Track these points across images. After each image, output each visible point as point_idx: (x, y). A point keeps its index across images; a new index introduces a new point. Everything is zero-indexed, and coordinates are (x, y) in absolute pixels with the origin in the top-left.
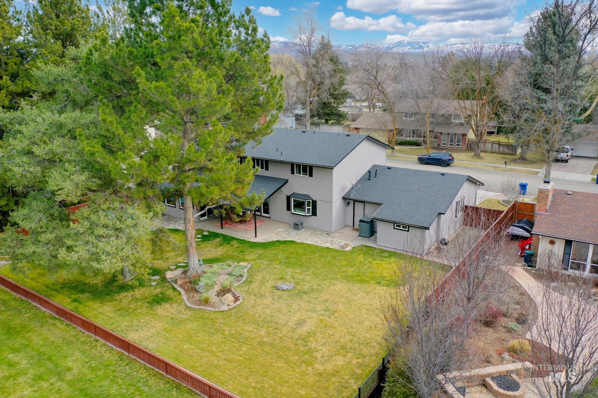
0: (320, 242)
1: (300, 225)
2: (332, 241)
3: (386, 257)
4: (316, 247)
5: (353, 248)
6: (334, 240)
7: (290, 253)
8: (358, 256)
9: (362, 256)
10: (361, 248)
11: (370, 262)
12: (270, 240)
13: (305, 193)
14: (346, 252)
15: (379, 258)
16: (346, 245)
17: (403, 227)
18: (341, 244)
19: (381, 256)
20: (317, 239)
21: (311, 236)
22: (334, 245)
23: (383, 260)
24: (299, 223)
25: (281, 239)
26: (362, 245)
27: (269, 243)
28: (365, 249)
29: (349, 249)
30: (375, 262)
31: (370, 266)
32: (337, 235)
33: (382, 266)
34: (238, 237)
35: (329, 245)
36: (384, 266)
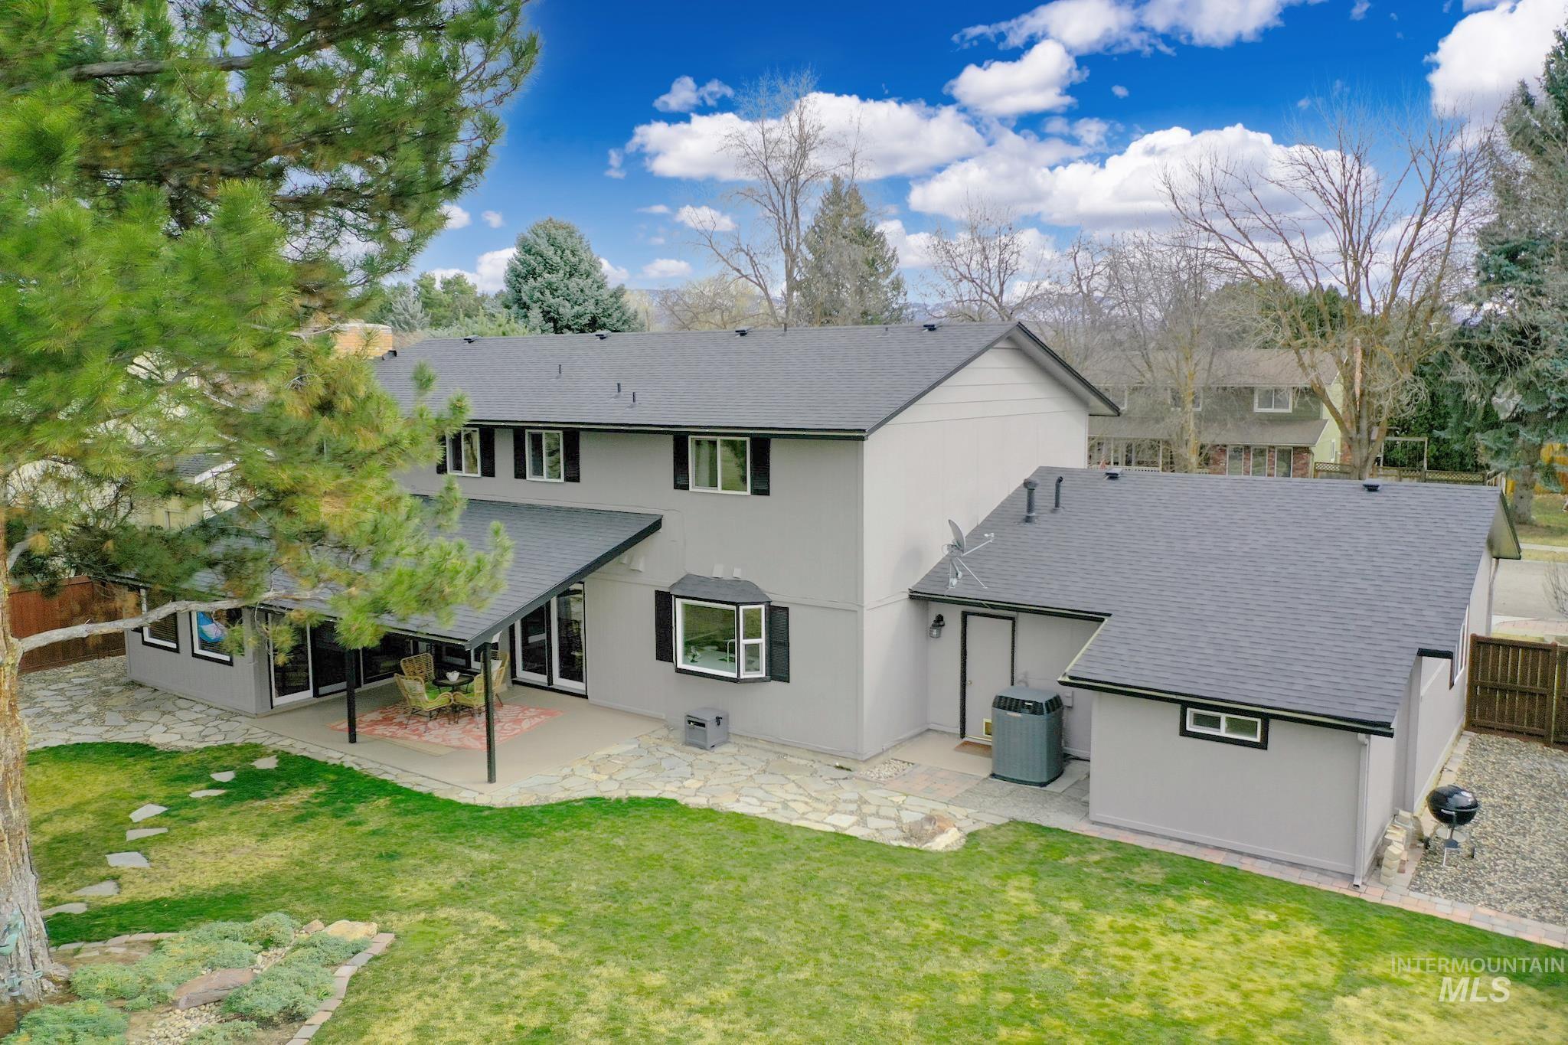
0: (801, 808)
1: (711, 726)
2: (862, 801)
3: (1154, 889)
4: (779, 832)
5: (972, 835)
6: (874, 795)
7: (640, 864)
8: (1003, 878)
9: (1026, 881)
10: (1011, 837)
11: (1074, 920)
12: (557, 795)
13: (737, 573)
14: (933, 860)
15: (1119, 892)
16: (935, 823)
17: (1233, 725)
18: (909, 817)
19: (1127, 884)
20: (789, 792)
21: (761, 779)
22: (874, 823)
23: (1142, 910)
24: (709, 718)
25: (613, 791)
26: (1014, 822)
27: (547, 810)
28: (1033, 845)
29: (947, 841)
30: (1102, 921)
31: (1079, 948)
32: (886, 771)
33: (1146, 945)
34: (406, 781)
35: (844, 822)
36: (1161, 944)
